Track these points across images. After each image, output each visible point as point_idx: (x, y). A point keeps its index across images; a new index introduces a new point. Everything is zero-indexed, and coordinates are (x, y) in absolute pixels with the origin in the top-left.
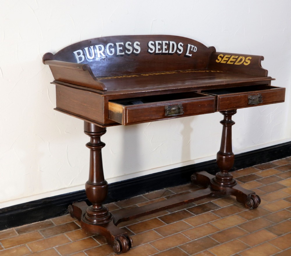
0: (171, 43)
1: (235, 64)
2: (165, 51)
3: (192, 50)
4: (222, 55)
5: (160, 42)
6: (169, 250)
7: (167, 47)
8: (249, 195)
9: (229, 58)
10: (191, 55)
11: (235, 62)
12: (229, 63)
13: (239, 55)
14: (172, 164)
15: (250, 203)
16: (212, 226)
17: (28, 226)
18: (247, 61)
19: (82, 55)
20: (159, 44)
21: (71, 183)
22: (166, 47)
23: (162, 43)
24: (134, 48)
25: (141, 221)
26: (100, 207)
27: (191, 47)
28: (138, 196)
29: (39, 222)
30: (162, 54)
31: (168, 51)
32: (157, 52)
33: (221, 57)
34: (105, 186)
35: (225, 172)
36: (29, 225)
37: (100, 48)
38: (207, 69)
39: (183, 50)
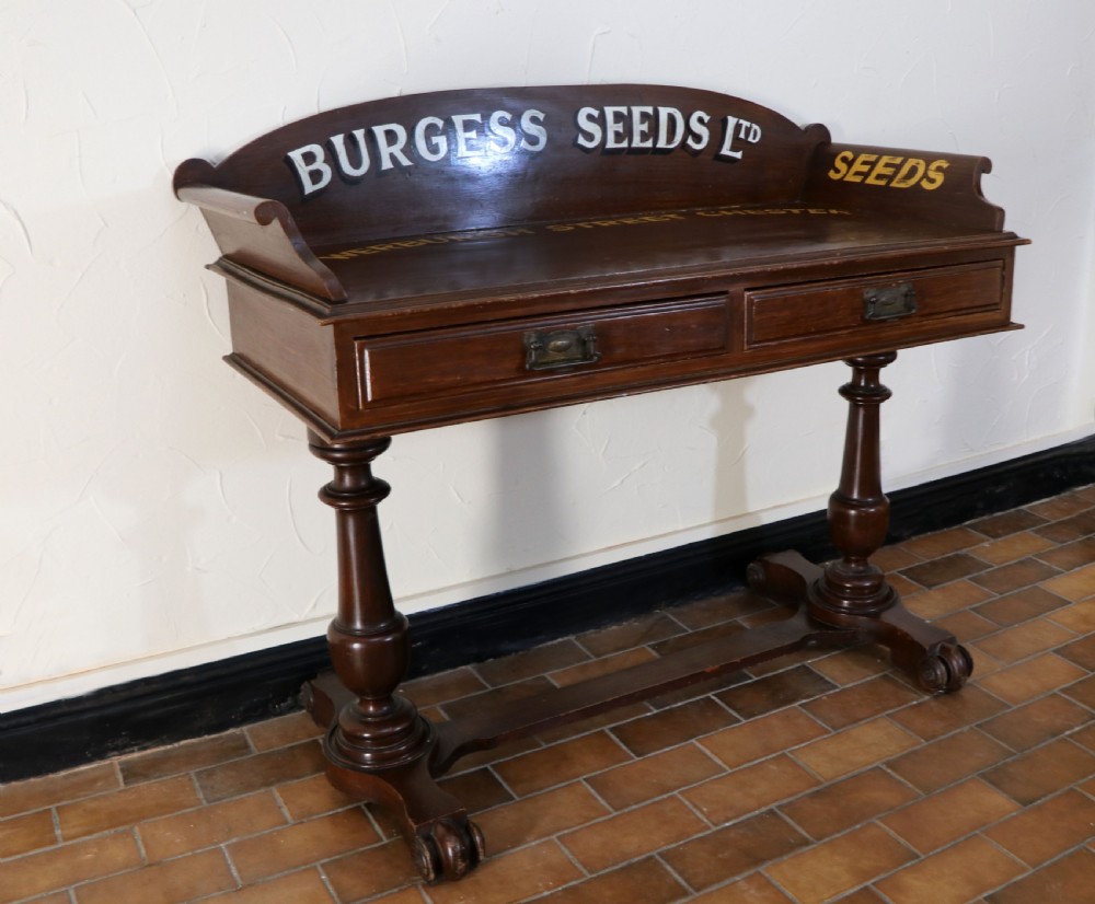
0: (664, 112)
1: (894, 184)
2: (642, 141)
3: (742, 135)
4: (849, 155)
5: (623, 110)
6: (622, 869)
7: (649, 128)
8: (933, 647)
9: (873, 165)
10: (738, 155)
11: (890, 178)
12: (871, 180)
13: (907, 155)
14: (681, 527)
15: (936, 674)
16: (794, 764)
17: (166, 752)
18: (932, 174)
19: (320, 164)
20: (618, 117)
21: (315, 606)
22: (645, 127)
23: (630, 112)
24: (520, 133)
25: (547, 741)
26: (385, 708)
27: (738, 127)
28: (560, 640)
29: (207, 737)
30: (631, 151)
31: (651, 140)
32: (611, 144)
33: (844, 159)
34: (397, 635)
35: (856, 562)
36: (169, 747)
37: (391, 137)
38: (799, 201)
39: (709, 137)
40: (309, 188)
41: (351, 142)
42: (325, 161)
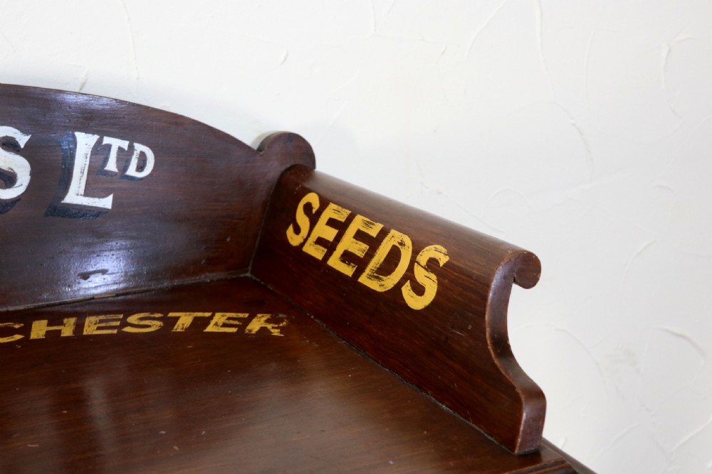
1: (363, 278)
3: (112, 166)
4: (315, 203)
9: (341, 227)
10: (107, 203)
11: (360, 264)
12: (334, 262)
18: (420, 273)
33: (308, 208)
38: (248, 275)
39: (32, 174)
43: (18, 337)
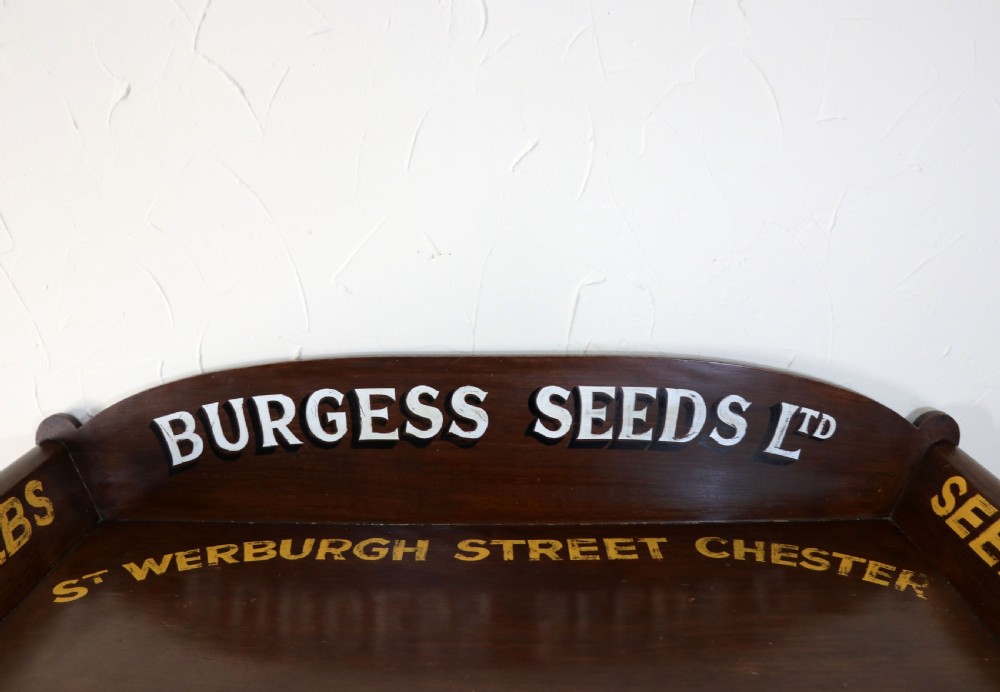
0: (674, 396)
2: (634, 432)
3: (804, 429)
4: (962, 487)
5: (609, 391)
7: (648, 415)
10: (795, 455)
12: (976, 546)
19: (189, 433)
20: (600, 400)
22: (642, 415)
23: (620, 395)
24: (450, 415)
27: (797, 418)
30: (615, 443)
31: (650, 432)
32: (585, 433)
33: (955, 488)
37: (276, 410)
38: (889, 518)
39: (747, 430)
40: (177, 459)
41: (227, 414)
42: (196, 431)
43: (725, 555)
